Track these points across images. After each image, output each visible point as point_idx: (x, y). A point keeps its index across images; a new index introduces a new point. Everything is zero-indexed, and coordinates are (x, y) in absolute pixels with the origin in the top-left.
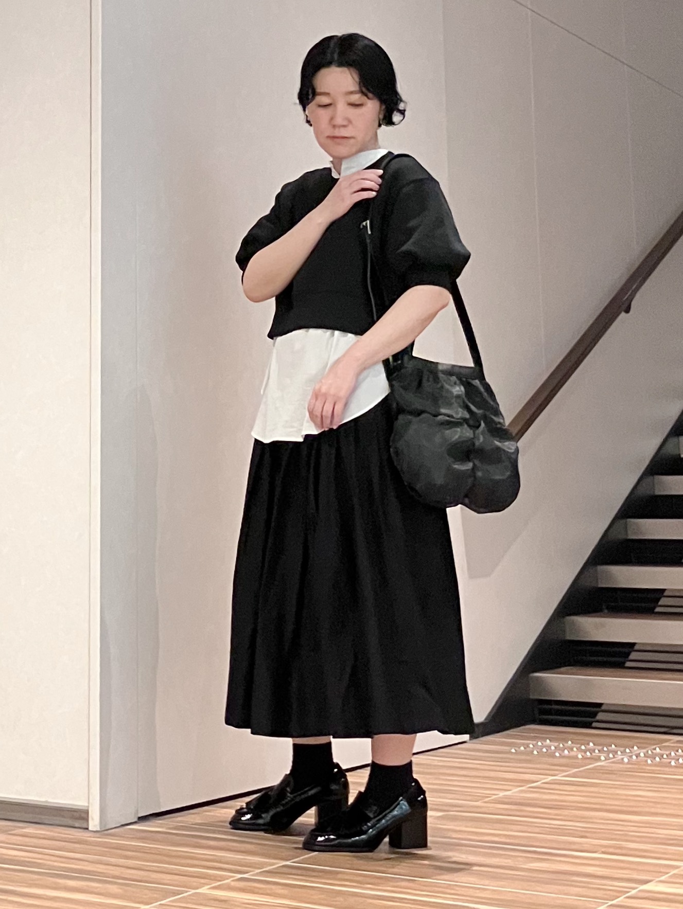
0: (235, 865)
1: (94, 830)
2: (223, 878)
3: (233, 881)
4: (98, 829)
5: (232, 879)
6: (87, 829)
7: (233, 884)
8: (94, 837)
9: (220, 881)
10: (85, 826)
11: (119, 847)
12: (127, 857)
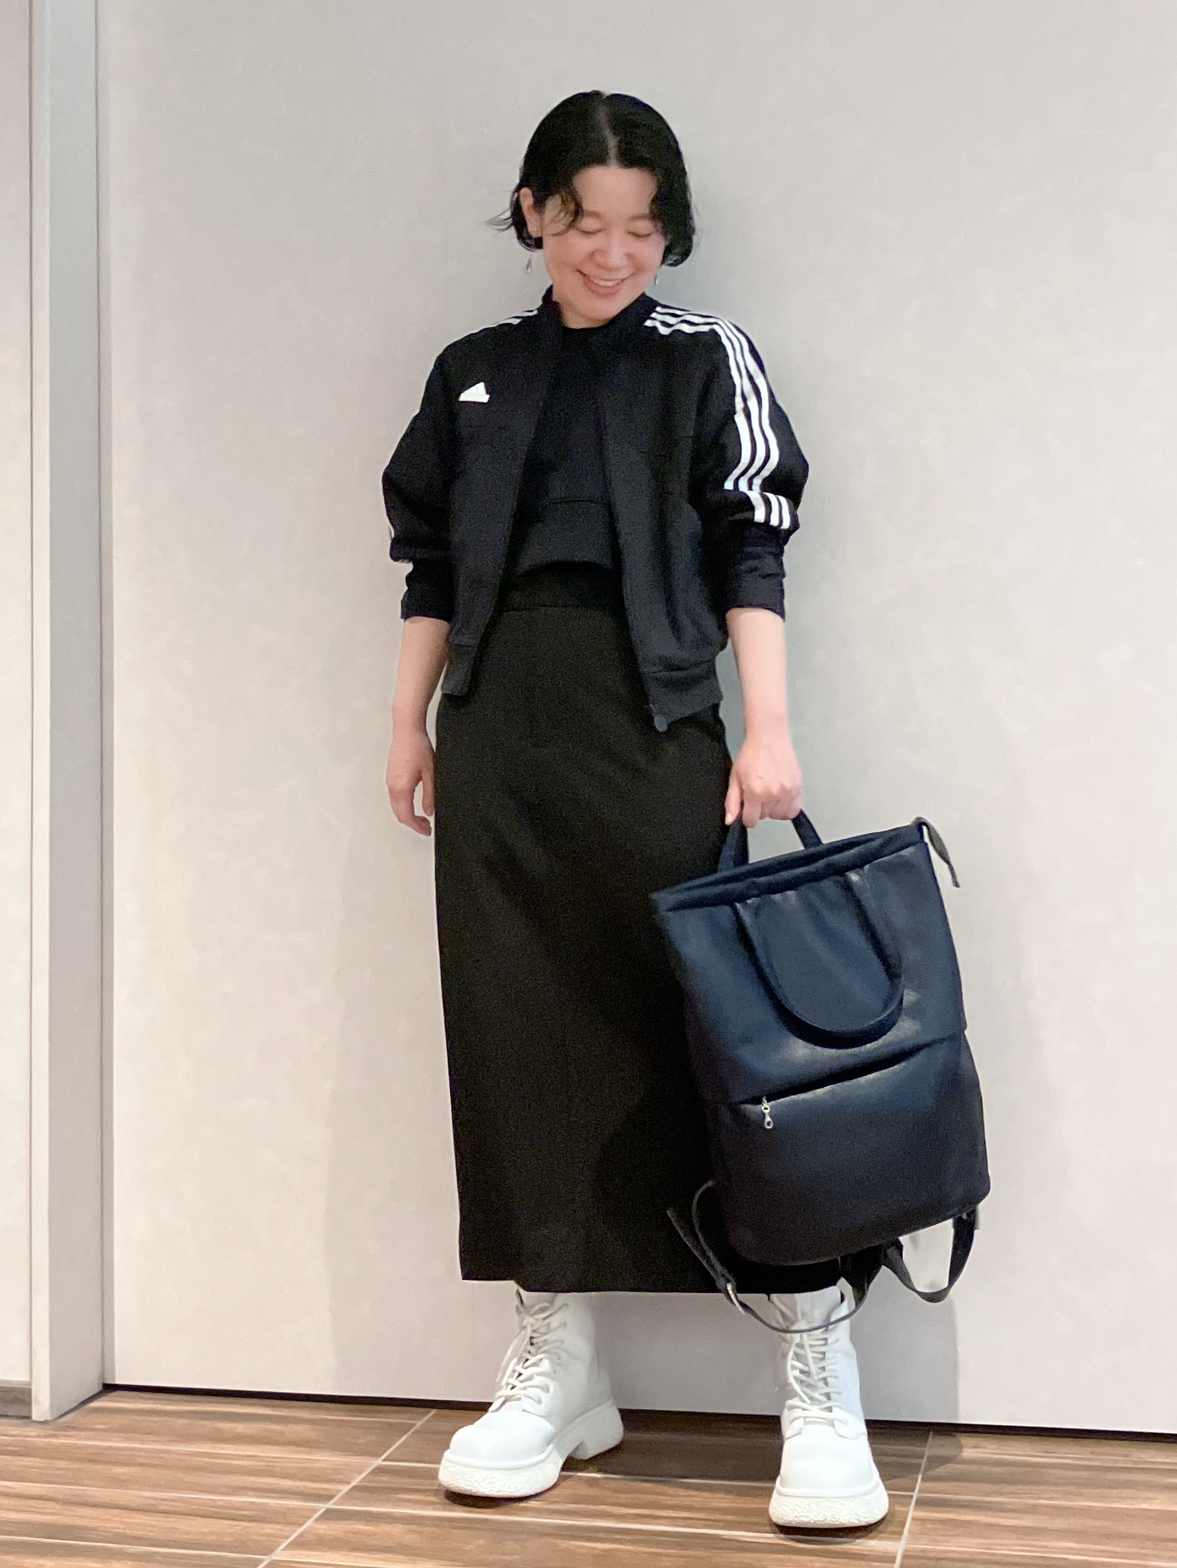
0: (301, 1480)
1: (42, 1420)
3: (316, 1520)
4: (48, 1417)
5: (317, 1515)
6: (28, 1417)
8: (45, 1437)
9: (301, 1525)
10: (24, 1413)
12: (122, 1483)
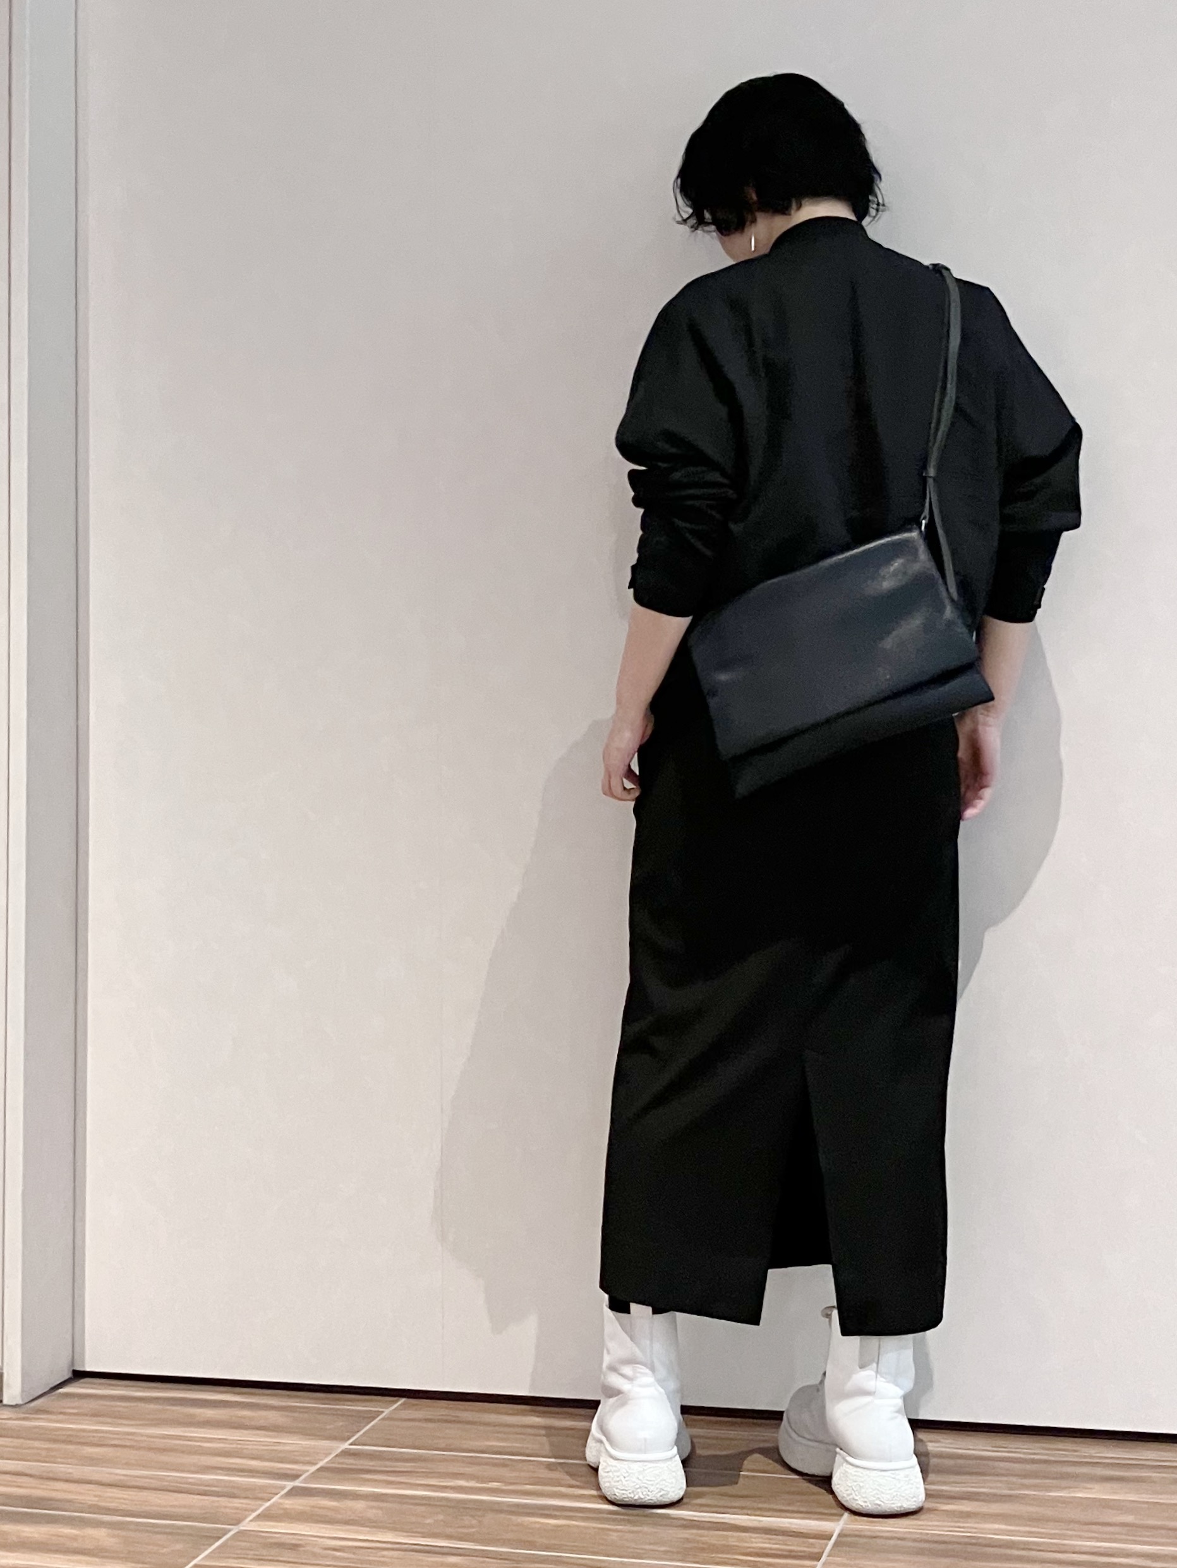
1: (13, 1404)
2: (270, 1493)
3: (282, 1497)
4: (20, 1402)
5: (283, 1492)
7: (289, 1503)
8: (16, 1419)
9: (267, 1501)
11: (70, 1439)
12: (92, 1461)
